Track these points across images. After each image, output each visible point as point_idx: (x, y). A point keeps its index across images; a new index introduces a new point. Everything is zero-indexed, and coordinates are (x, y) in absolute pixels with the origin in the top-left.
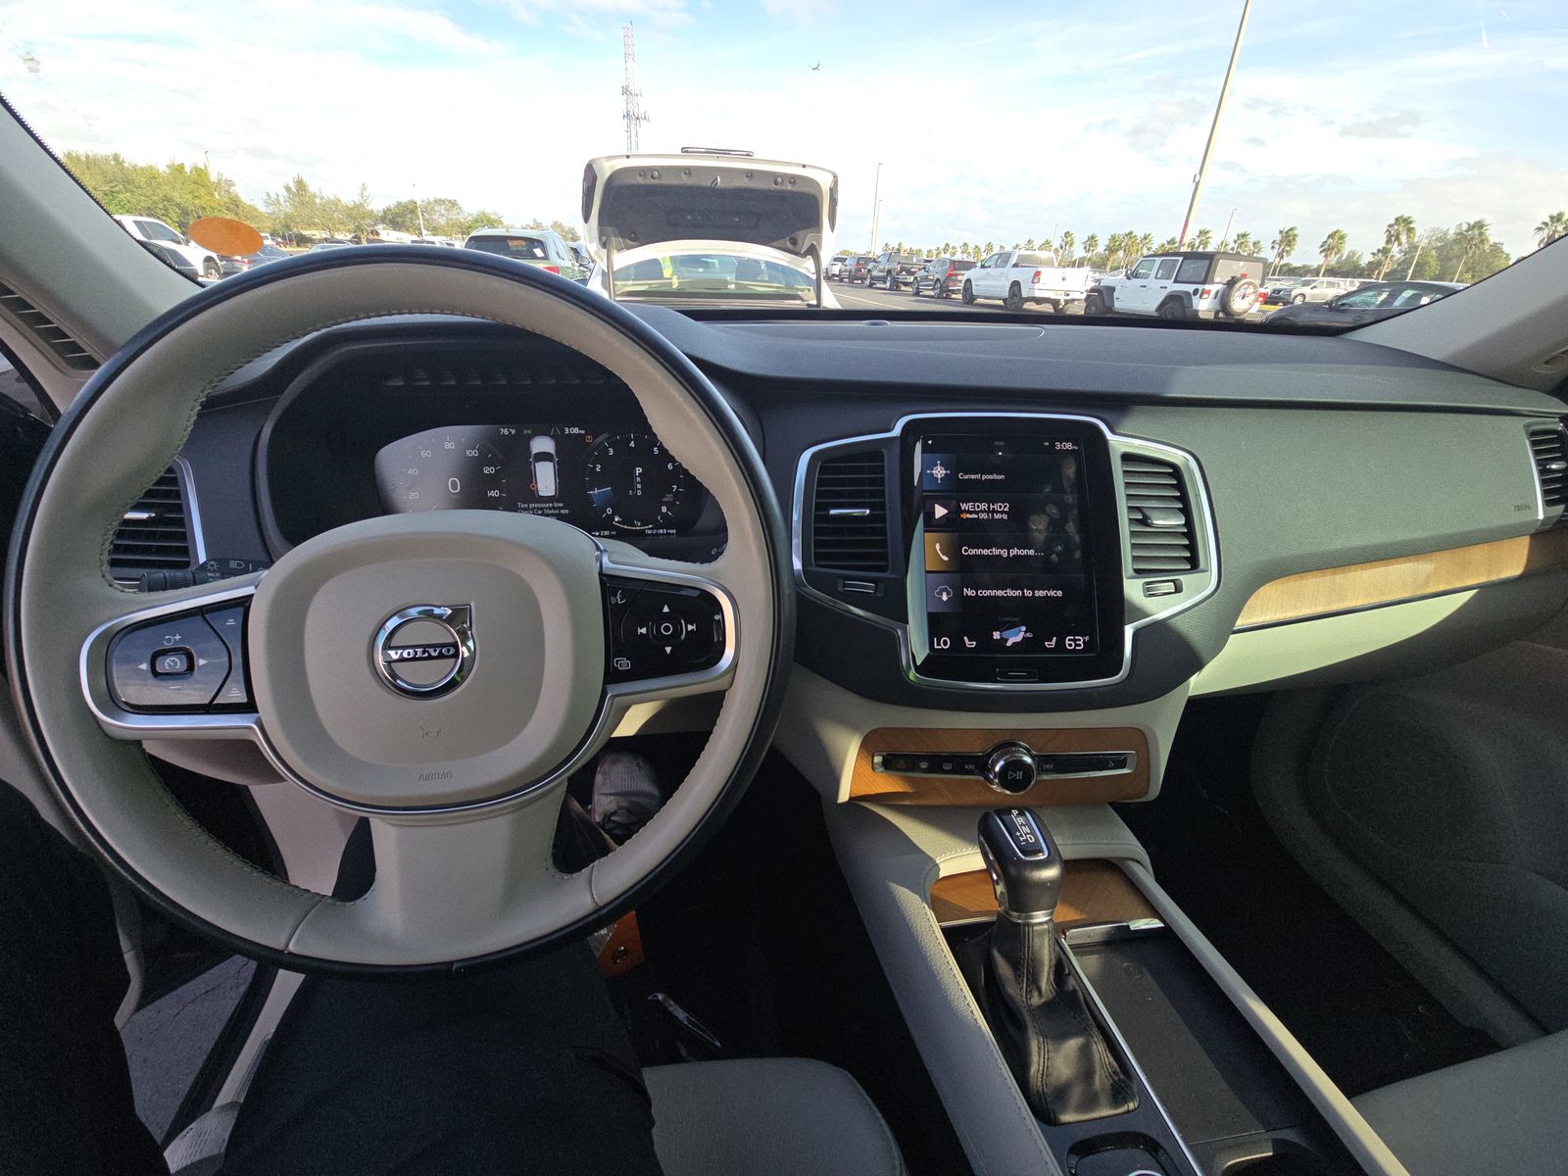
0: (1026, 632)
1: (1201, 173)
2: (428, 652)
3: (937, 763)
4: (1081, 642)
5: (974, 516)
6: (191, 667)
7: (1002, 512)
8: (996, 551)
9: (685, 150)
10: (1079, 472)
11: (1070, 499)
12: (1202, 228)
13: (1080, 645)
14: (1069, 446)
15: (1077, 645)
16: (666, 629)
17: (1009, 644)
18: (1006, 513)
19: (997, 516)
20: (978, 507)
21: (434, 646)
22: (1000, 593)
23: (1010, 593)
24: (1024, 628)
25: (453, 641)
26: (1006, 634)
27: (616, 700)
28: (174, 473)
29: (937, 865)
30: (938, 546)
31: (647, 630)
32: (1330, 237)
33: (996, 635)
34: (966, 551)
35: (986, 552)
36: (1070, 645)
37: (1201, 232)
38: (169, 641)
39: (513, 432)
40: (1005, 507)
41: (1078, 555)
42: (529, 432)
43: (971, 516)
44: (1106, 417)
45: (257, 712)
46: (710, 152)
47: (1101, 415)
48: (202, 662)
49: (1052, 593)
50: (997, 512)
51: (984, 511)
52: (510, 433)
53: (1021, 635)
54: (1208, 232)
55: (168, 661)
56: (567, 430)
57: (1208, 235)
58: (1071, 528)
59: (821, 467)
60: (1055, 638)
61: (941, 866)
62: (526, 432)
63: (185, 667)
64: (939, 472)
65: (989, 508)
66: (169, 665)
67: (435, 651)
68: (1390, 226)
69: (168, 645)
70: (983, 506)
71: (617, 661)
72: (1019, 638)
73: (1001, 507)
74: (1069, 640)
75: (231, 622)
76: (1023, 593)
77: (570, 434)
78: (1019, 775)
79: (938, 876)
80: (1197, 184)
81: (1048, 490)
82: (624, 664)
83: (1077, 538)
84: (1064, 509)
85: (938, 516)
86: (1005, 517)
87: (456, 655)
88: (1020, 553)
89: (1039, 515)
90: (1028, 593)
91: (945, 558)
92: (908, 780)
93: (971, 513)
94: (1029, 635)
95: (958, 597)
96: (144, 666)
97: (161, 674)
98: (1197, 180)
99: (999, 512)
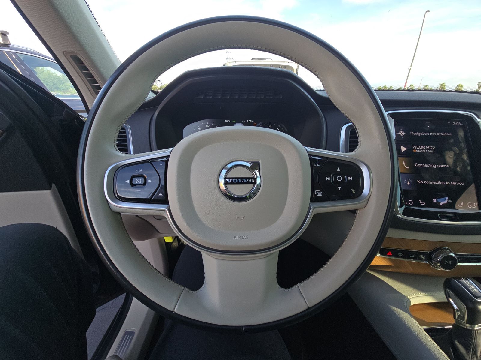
0: (448, 200)
1: (411, 66)
2: (243, 180)
3: (406, 255)
4: (474, 205)
5: (419, 151)
6: (145, 183)
7: (432, 150)
8: (431, 165)
9: (252, 59)
10: (466, 135)
11: (463, 145)
12: (411, 84)
13: (474, 206)
14: (459, 124)
15: (473, 206)
16: (339, 179)
17: (441, 204)
18: (434, 150)
19: (430, 151)
20: (421, 147)
21: (246, 178)
22: (434, 183)
23: (439, 183)
24: (447, 198)
25: (253, 177)
26: (439, 200)
27: (315, 209)
28: (125, 129)
29: (409, 300)
30: (404, 163)
31: (330, 179)
32: (457, 86)
33: (435, 200)
34: (417, 165)
35: (426, 165)
36: (470, 206)
37: (411, 85)
38: (138, 171)
39: (229, 121)
40: (433, 147)
41: (469, 168)
42: (235, 121)
43: (418, 151)
44: (476, 112)
45: (168, 204)
46: (260, 59)
47: (474, 111)
48: (149, 181)
49: (459, 184)
50: (430, 150)
51: (423, 149)
52: (228, 122)
53: (447, 201)
54: (413, 85)
55: (137, 180)
56: (247, 121)
57: (414, 86)
58: (465, 157)
59: (351, 132)
60: (462, 203)
61: (411, 300)
62: (233, 121)
63: (143, 183)
64: (402, 134)
65: (426, 147)
66: (137, 181)
67: (246, 180)
68: (479, 83)
69: (137, 173)
70: (423, 147)
71: (316, 192)
72: (446, 202)
73: (431, 147)
74: (469, 204)
75: (161, 165)
76: (445, 183)
77: (248, 122)
78: (450, 263)
79: (410, 305)
80: (410, 69)
81: (452, 141)
82: (319, 193)
83: (468, 161)
84: (461, 150)
85: (402, 151)
86: (434, 152)
87: (255, 182)
88: (442, 166)
89: (450, 151)
90: (447, 183)
91: (407, 168)
92: (391, 260)
93: (418, 150)
94: (450, 201)
95: (414, 183)
96: (128, 182)
97: (134, 185)
98: (410, 68)
99: (431, 150)
